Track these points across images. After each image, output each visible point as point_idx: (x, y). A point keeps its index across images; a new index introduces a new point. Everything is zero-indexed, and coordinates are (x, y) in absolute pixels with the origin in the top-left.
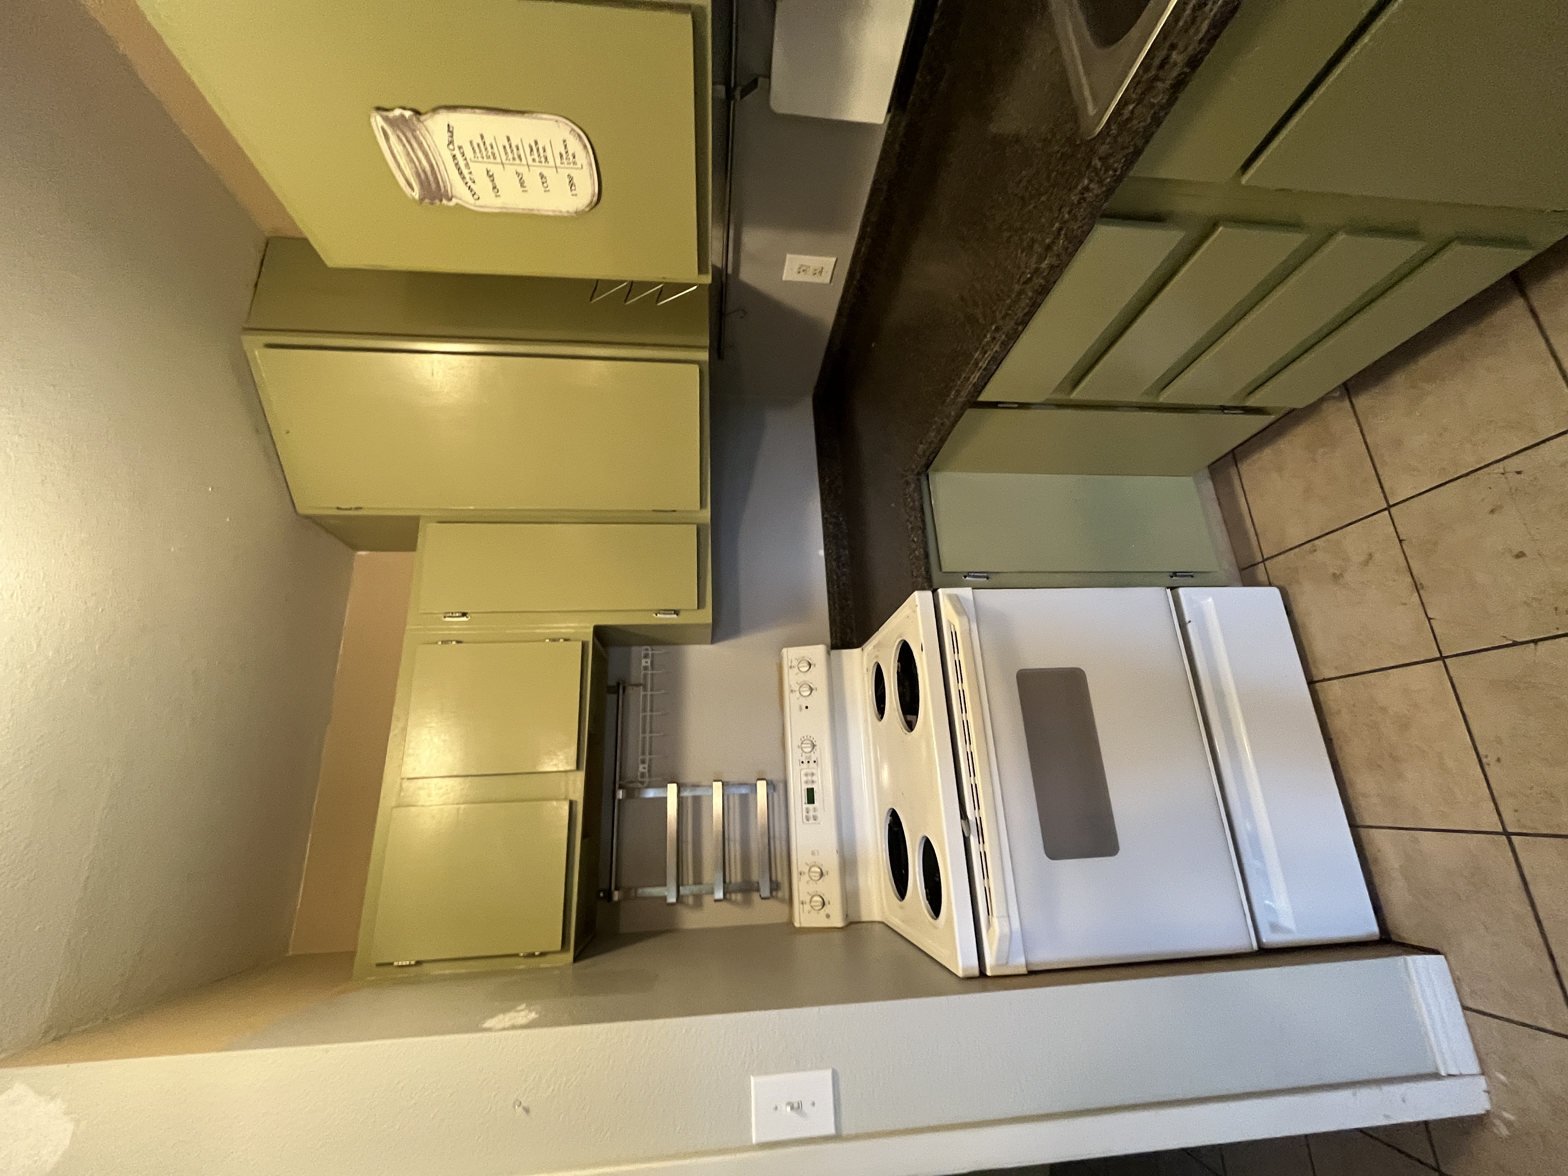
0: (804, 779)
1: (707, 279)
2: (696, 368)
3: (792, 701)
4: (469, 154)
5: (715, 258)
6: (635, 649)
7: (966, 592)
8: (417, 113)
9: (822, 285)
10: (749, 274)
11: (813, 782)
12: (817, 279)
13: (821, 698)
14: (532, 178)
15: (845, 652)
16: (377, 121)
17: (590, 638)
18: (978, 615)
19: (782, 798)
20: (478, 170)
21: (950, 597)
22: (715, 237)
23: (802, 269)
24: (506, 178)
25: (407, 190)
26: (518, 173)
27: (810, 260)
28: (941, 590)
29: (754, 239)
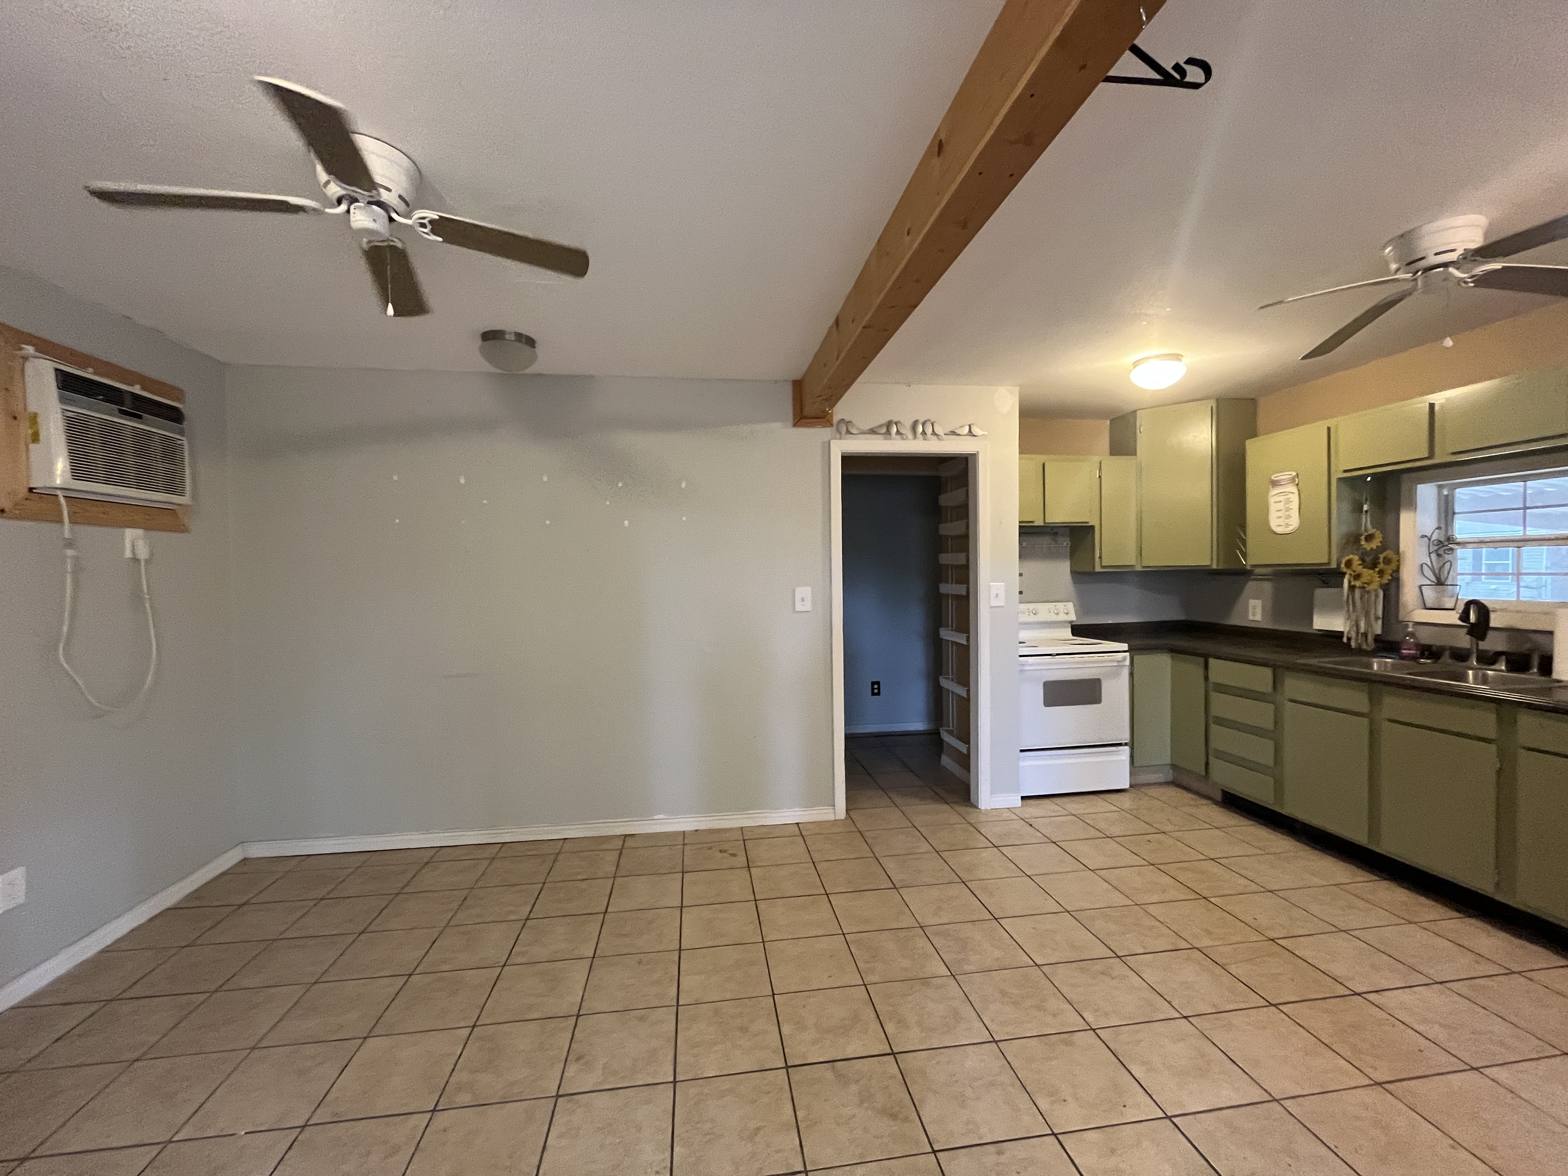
1: (1248, 568)
3: (1052, 605)
4: (1288, 497)
5: (1258, 571)
6: (1068, 539)
7: (1128, 662)
8: (1297, 485)
9: (1247, 616)
10: (1251, 585)
12: (1250, 615)
13: (1055, 618)
14: (1280, 514)
15: (1070, 628)
16: (1294, 474)
17: (1090, 524)
18: (1120, 666)
20: (1281, 498)
21: (1125, 657)
22: (1268, 570)
23: (1254, 608)
24: (1281, 506)
25: (1276, 475)
26: (1281, 510)
27: (1259, 611)
28: (1128, 654)
29: (1267, 586)
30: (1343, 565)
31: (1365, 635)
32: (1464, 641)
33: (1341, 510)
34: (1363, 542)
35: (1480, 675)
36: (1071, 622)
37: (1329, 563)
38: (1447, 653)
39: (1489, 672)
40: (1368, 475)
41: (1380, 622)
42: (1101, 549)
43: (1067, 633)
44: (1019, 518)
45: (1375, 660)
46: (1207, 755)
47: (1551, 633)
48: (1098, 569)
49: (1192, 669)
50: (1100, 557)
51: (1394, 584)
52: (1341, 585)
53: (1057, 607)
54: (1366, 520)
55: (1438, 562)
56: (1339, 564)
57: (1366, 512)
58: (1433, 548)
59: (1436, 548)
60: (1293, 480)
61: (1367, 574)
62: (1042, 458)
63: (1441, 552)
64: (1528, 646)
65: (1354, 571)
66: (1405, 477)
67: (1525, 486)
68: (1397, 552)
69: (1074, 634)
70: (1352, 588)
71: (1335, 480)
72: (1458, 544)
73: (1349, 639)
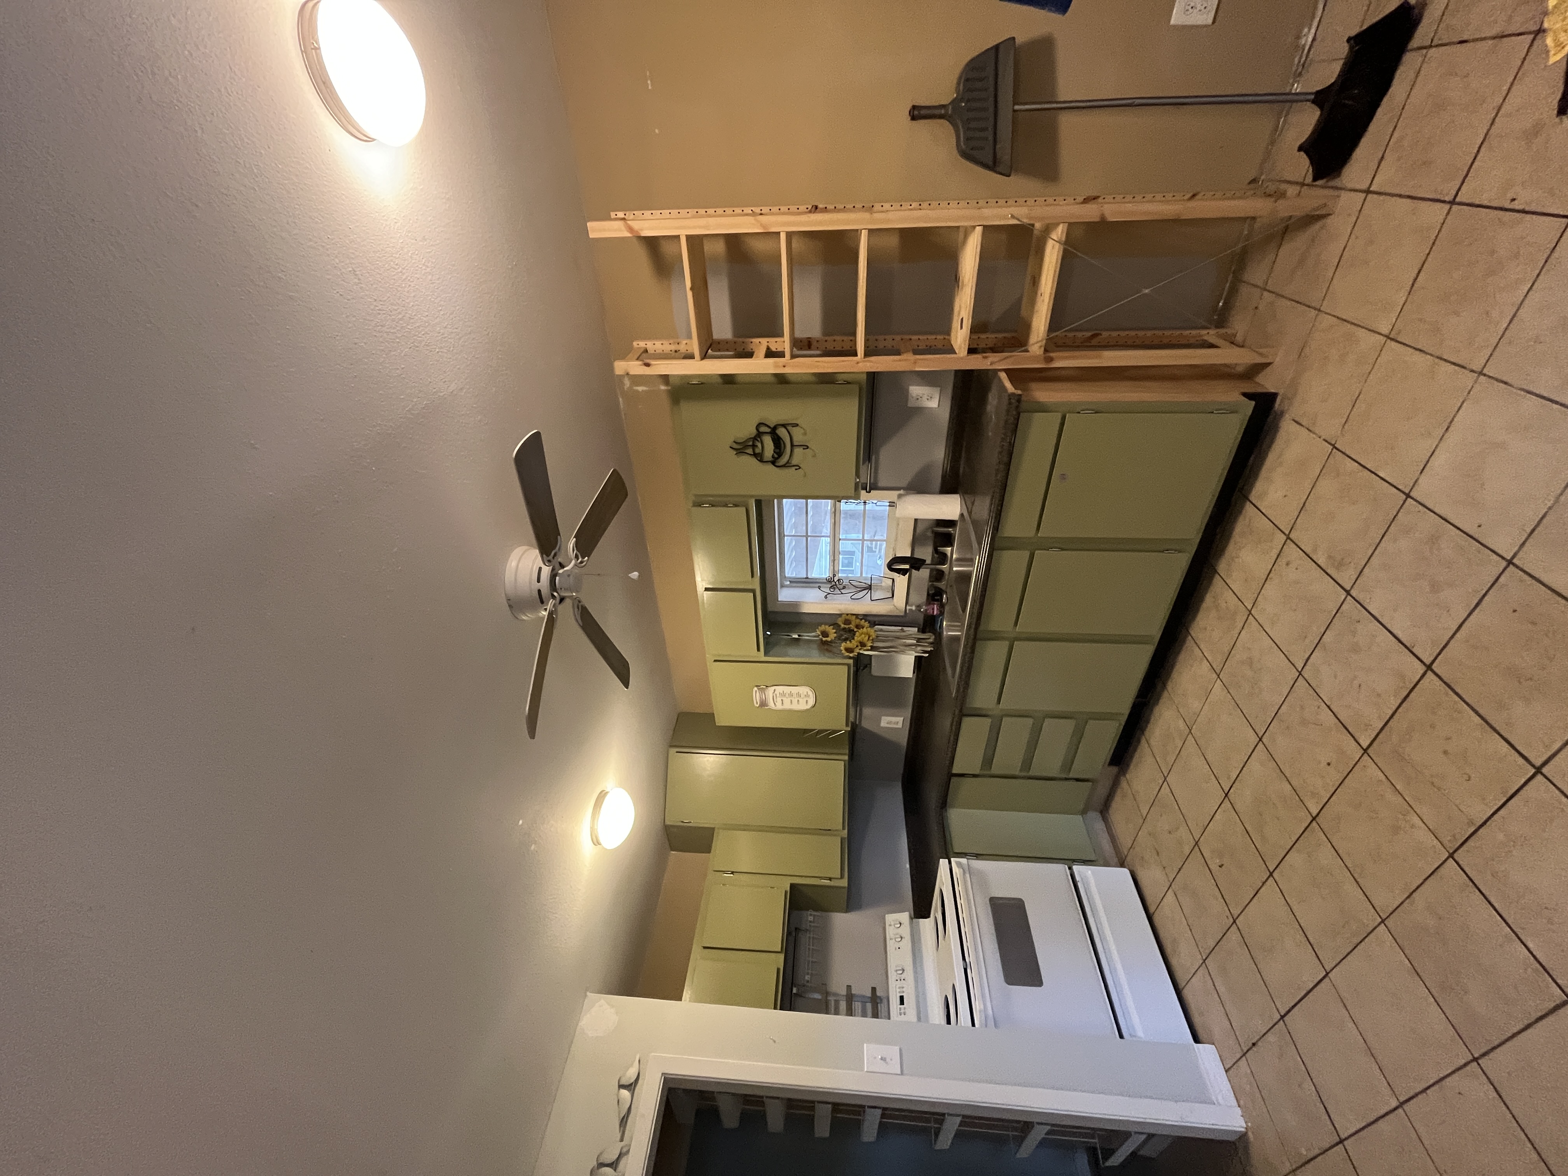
0: (898, 990)
1: (849, 729)
2: (843, 763)
3: (891, 944)
4: (778, 695)
5: (852, 719)
6: (805, 913)
7: (964, 861)
8: (768, 687)
9: (899, 729)
10: (866, 724)
11: (903, 992)
12: (895, 726)
13: (907, 940)
14: (795, 701)
15: (921, 920)
16: (756, 688)
17: (788, 889)
18: (969, 870)
19: (886, 1006)
20: (779, 700)
21: (957, 863)
22: (853, 712)
23: (890, 723)
24: (787, 701)
25: (756, 704)
26: (791, 701)
27: (894, 719)
28: (952, 859)
29: (867, 711)
30: (851, 655)
31: (919, 640)
32: (924, 574)
33: (794, 653)
34: (829, 639)
35: (957, 563)
36: (911, 918)
37: (849, 665)
38: (937, 584)
39: (954, 556)
40: (764, 634)
41: (905, 629)
42: (821, 878)
43: (926, 925)
44: (771, 1009)
45: (945, 633)
46: (1066, 779)
47: (916, 520)
48: (844, 883)
49: (964, 789)
50: (830, 879)
51: (868, 618)
52: (870, 656)
53: (892, 936)
54: (806, 636)
55: (849, 588)
56: (850, 658)
57: (799, 636)
58: (837, 591)
59: (837, 590)
60: (762, 690)
61: (858, 638)
62: (696, 951)
63: (841, 587)
64: (929, 534)
65: (857, 646)
66: (770, 608)
67: (787, 536)
68: (840, 615)
69: (927, 916)
70: (873, 648)
71: (766, 658)
72: (834, 575)
73: (925, 652)
